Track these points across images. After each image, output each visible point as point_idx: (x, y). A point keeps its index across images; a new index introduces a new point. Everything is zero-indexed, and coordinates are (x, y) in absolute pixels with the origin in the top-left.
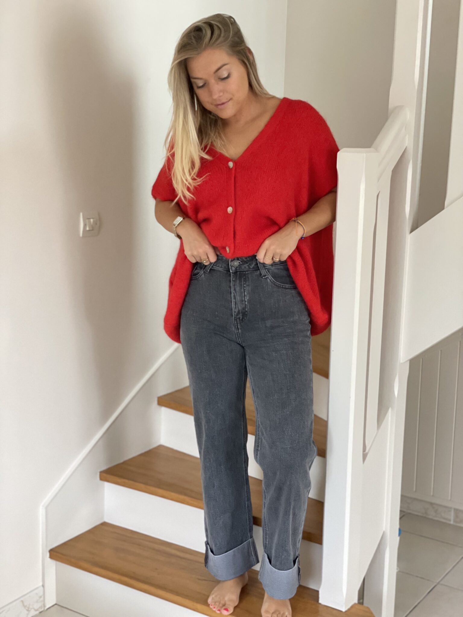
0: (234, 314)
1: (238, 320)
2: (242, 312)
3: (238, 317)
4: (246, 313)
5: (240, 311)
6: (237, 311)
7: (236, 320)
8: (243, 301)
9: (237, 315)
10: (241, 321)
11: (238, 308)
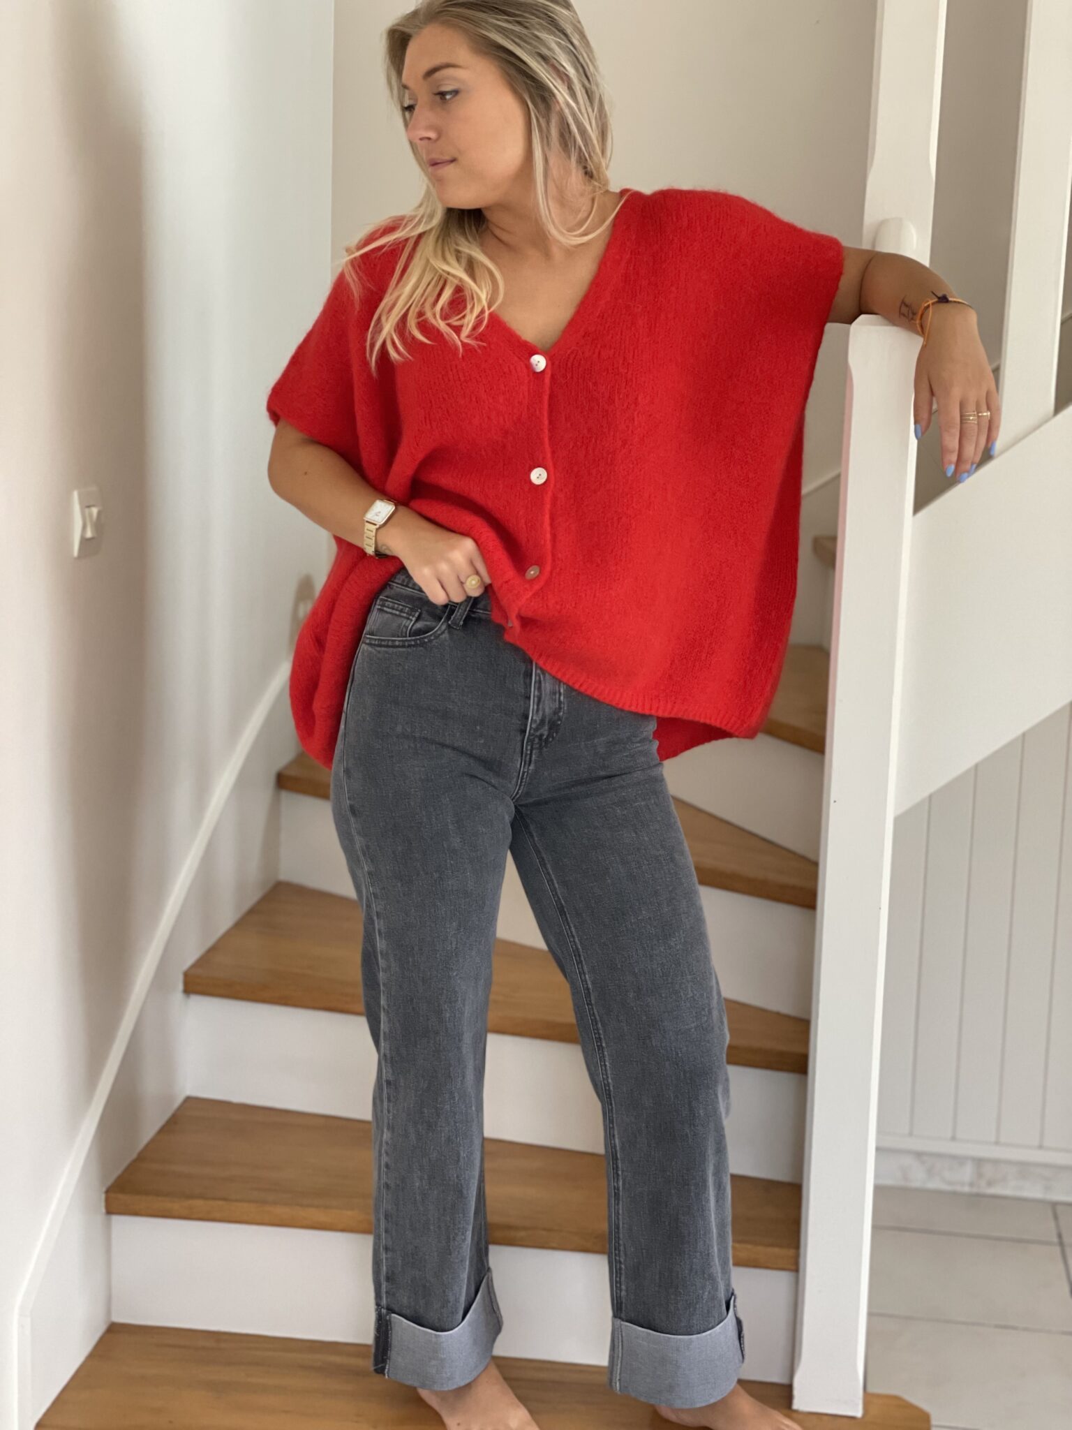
0: (530, 729)
1: (536, 741)
2: (549, 722)
3: (538, 733)
4: (559, 722)
5: (546, 719)
6: (538, 718)
7: (531, 740)
8: (555, 694)
9: (537, 729)
10: (543, 744)
11: (544, 711)
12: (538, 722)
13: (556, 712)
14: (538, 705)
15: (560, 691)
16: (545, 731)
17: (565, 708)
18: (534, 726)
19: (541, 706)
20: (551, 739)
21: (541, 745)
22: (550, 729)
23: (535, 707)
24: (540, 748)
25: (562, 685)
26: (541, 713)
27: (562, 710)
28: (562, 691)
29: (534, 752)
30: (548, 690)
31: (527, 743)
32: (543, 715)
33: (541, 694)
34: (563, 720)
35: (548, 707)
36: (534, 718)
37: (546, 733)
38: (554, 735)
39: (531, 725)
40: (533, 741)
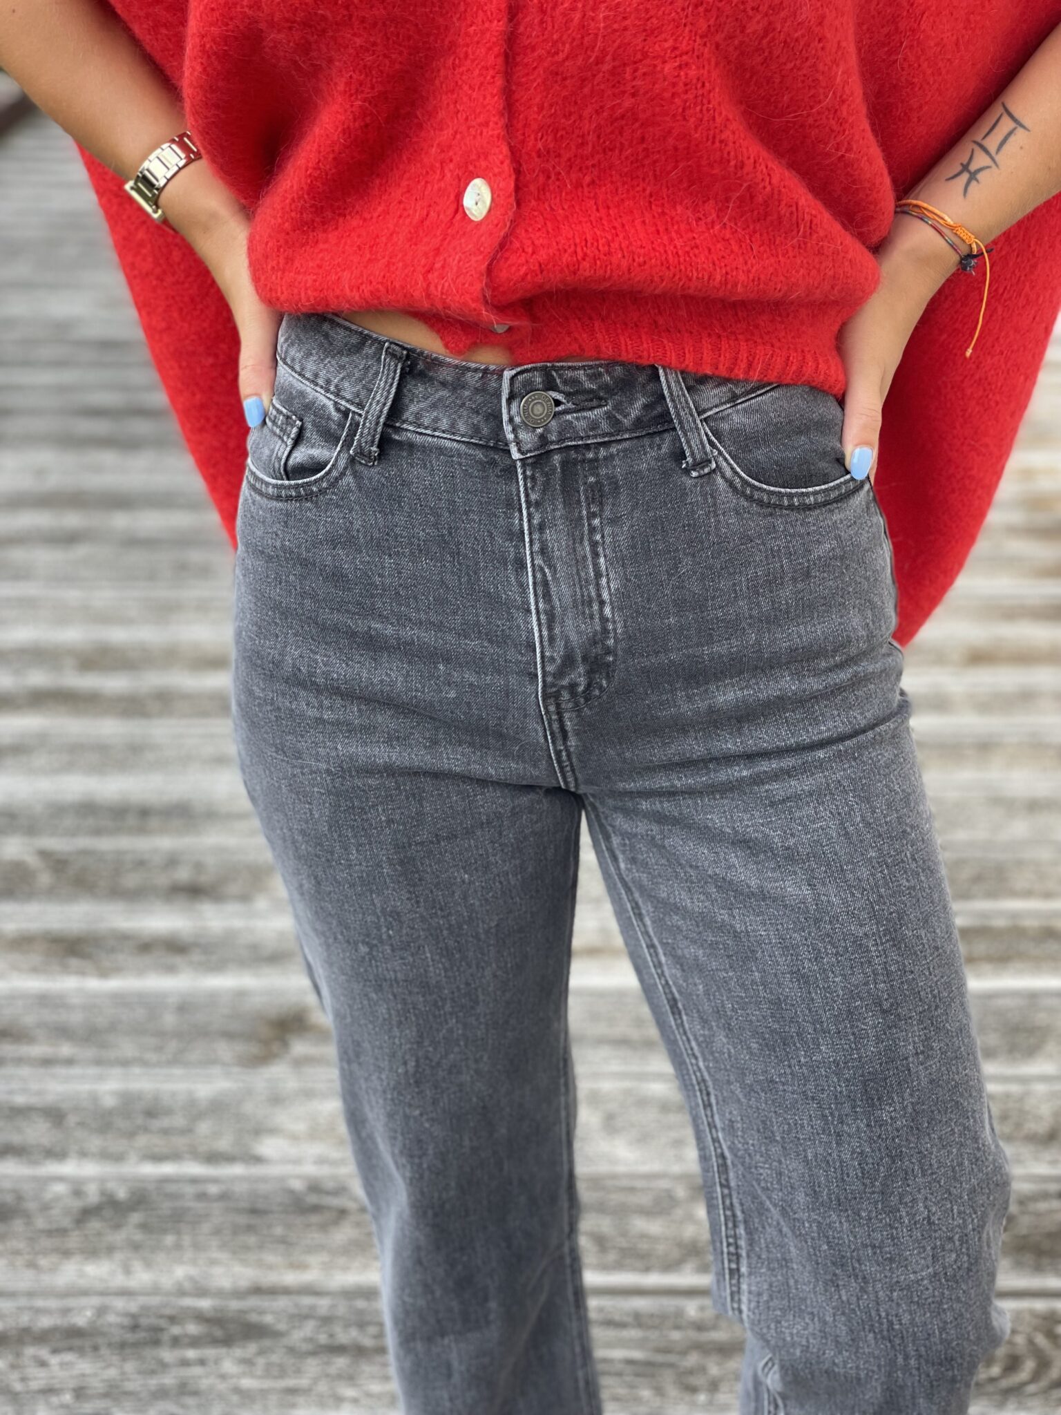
12: (559, 661)
13: (595, 640)
14: (550, 629)
15: (599, 595)
16: (579, 676)
17: (619, 631)
18: (550, 668)
19: (557, 631)
20: (597, 692)
21: (577, 704)
22: (590, 673)
23: (545, 633)
24: (577, 709)
25: (604, 581)
26: (560, 643)
27: (612, 635)
28: (605, 596)
29: (566, 715)
30: (568, 600)
31: (544, 700)
32: (566, 647)
33: (553, 608)
34: (620, 653)
35: (574, 630)
36: (547, 654)
37: (582, 682)
38: (604, 683)
39: (543, 668)
40: (557, 696)
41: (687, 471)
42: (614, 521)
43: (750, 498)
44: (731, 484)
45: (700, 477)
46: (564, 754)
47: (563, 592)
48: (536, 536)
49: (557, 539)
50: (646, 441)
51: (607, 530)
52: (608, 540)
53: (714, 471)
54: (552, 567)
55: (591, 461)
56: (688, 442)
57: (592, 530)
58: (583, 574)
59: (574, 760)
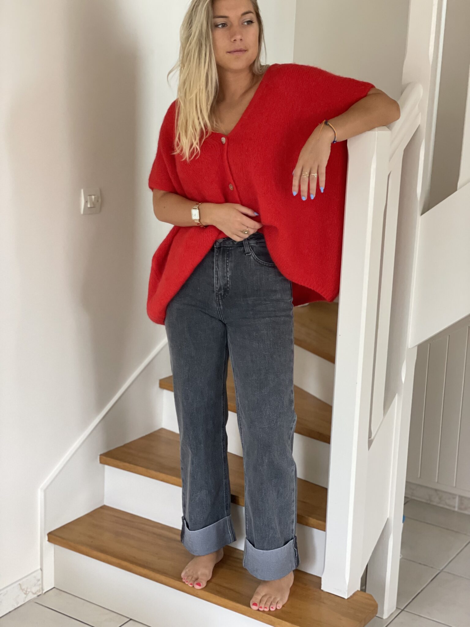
0: (216, 290)
1: (220, 296)
2: (224, 289)
3: (220, 293)
4: (228, 289)
5: (222, 288)
7: (217, 296)
8: (225, 277)
9: (219, 291)
10: (223, 297)
11: (220, 284)
12: (219, 288)
13: (226, 285)
14: (217, 281)
15: (227, 276)
16: (222, 292)
18: (217, 290)
20: (225, 296)
24: (222, 299)
25: (228, 273)
27: (229, 284)
28: (228, 276)
29: (220, 300)
32: (220, 286)
33: (218, 277)
34: (230, 288)
35: (222, 283)
36: (217, 286)
37: (223, 293)
38: (227, 294)
39: (216, 289)
40: (218, 296)
41: (245, 254)
42: (231, 262)
43: (257, 262)
44: (254, 258)
45: (248, 255)
46: (220, 310)
47: (220, 274)
48: (216, 262)
49: (220, 264)
50: (239, 248)
51: (230, 263)
52: (229, 265)
53: (250, 255)
54: (219, 268)
55: (228, 250)
56: (246, 248)
57: (227, 263)
58: (224, 271)
59: (222, 312)
